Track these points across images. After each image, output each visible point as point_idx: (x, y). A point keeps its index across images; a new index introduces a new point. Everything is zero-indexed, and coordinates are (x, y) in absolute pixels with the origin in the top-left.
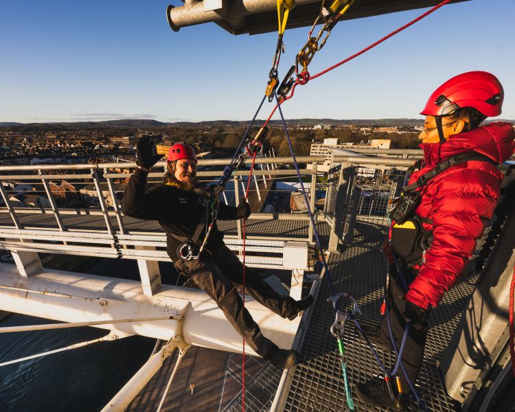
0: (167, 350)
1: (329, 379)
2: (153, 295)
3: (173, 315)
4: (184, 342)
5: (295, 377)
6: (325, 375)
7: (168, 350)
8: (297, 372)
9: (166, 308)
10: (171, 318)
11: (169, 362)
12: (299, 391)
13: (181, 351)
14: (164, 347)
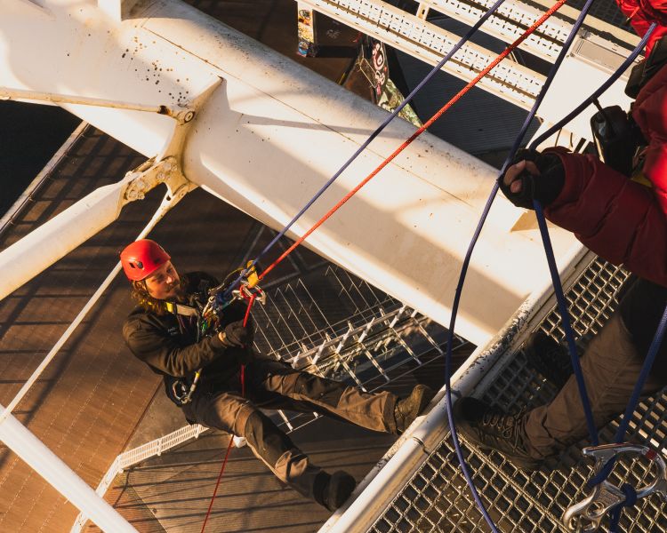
0: (136, 183)
1: (511, 492)
2: (123, 17)
3: (168, 106)
4: (184, 175)
5: (435, 461)
6: (507, 480)
7: (141, 186)
8: (443, 450)
9: (154, 74)
10: (164, 110)
11: (134, 214)
12: (430, 493)
13: (169, 193)
14: (130, 175)
